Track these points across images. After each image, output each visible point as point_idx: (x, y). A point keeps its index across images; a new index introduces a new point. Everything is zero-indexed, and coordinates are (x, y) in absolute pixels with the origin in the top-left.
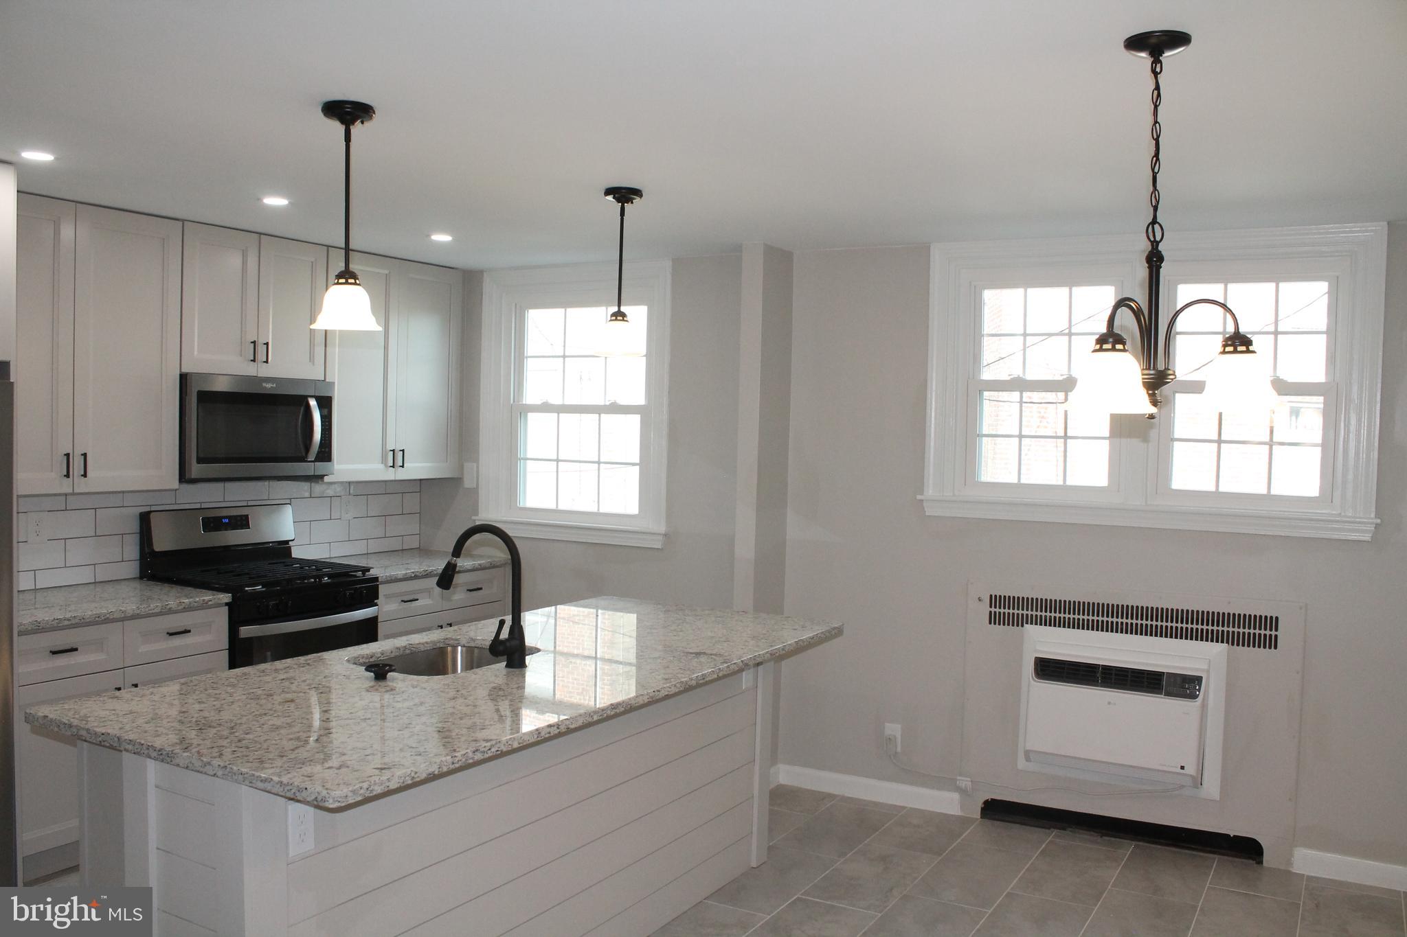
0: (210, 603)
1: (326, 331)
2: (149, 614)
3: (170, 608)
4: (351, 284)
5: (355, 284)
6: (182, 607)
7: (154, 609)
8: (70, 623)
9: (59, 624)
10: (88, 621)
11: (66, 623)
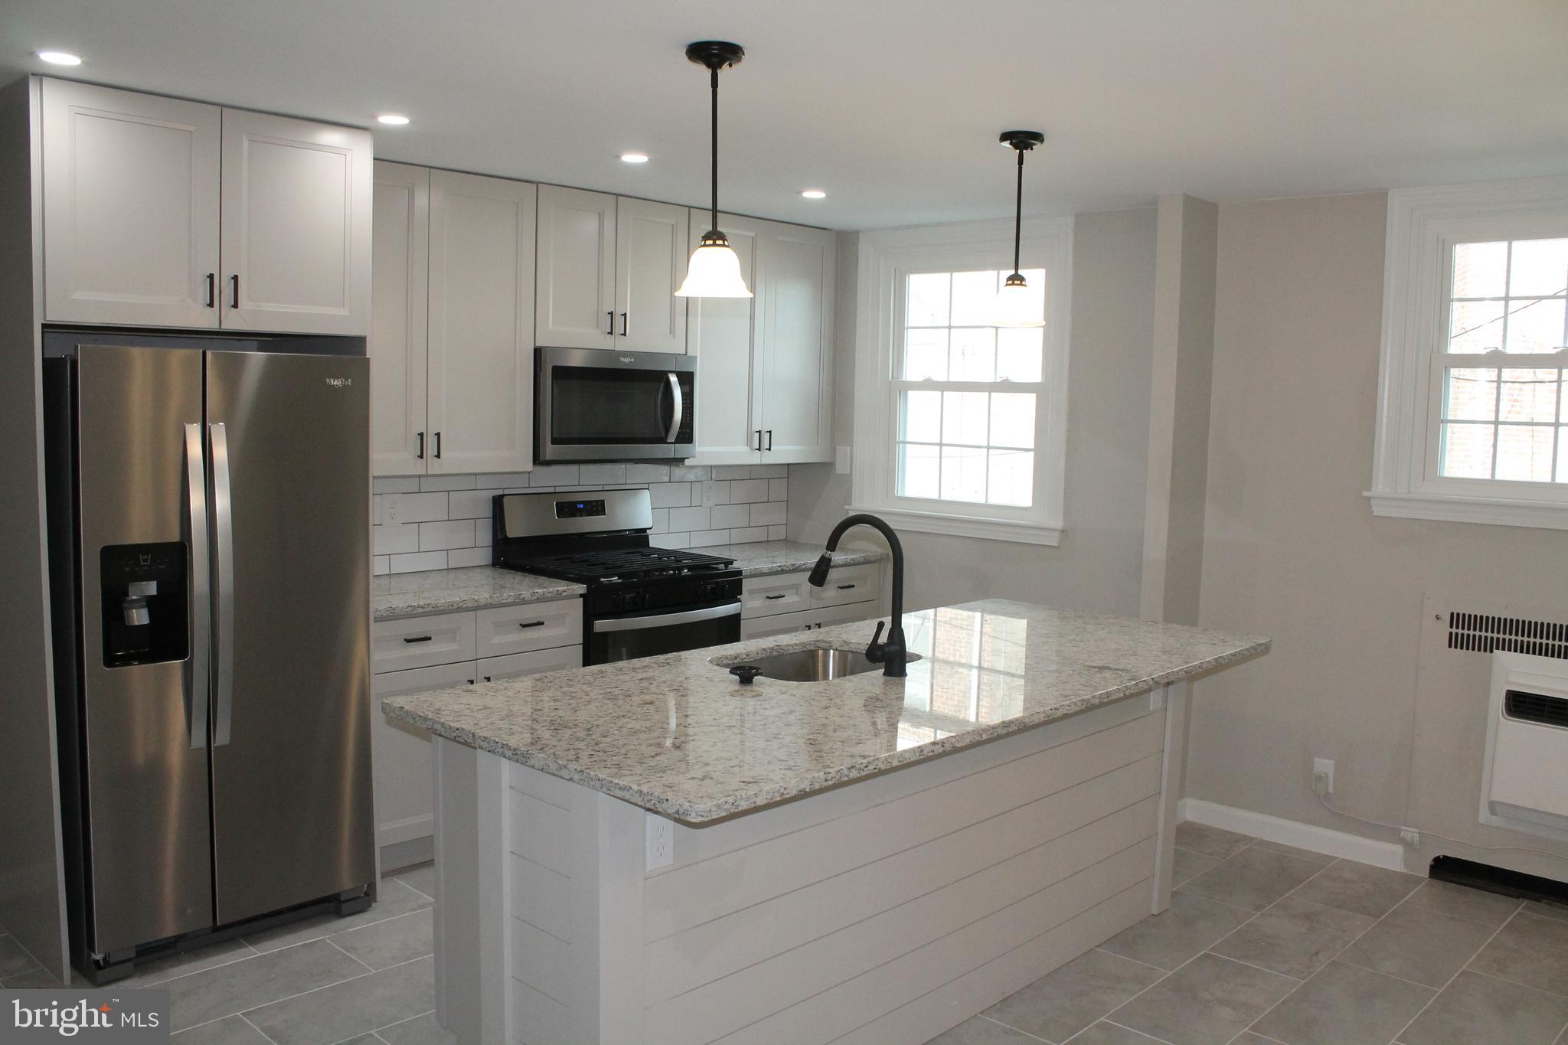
0: (564, 594)
1: (687, 298)
2: (502, 603)
3: (524, 598)
4: (719, 245)
5: (724, 245)
6: (536, 597)
7: (507, 599)
8: (424, 610)
9: (413, 611)
10: (441, 608)
11: (421, 610)
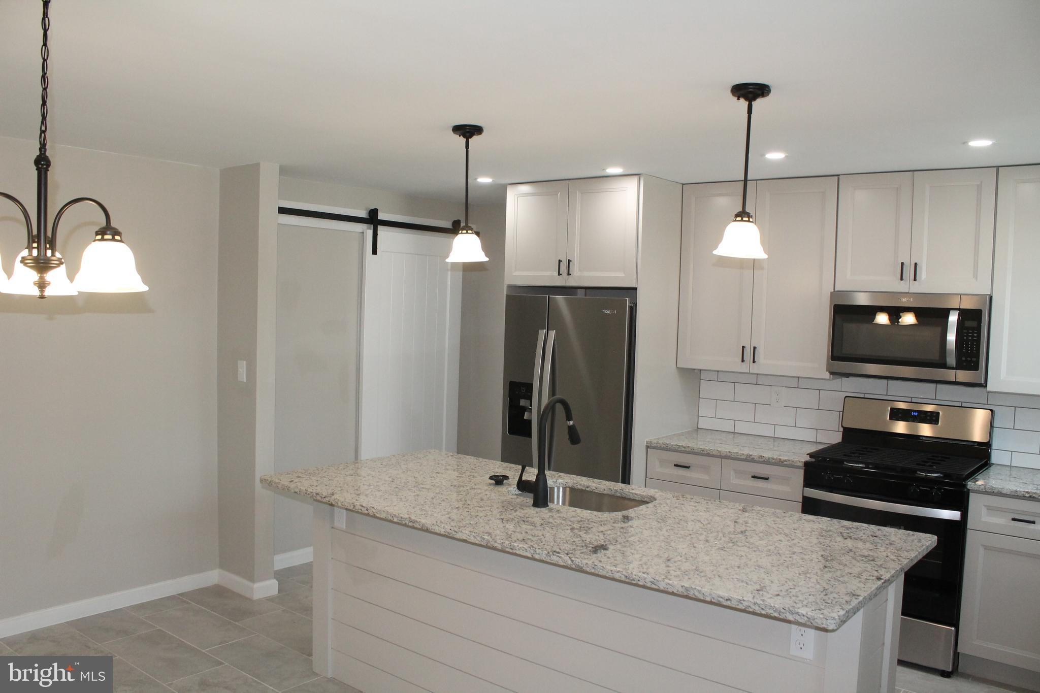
0: (785, 463)
2: (738, 458)
3: (753, 458)
6: (763, 460)
7: (741, 456)
8: (685, 449)
9: (679, 448)
10: (696, 451)
11: (683, 449)
